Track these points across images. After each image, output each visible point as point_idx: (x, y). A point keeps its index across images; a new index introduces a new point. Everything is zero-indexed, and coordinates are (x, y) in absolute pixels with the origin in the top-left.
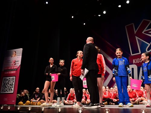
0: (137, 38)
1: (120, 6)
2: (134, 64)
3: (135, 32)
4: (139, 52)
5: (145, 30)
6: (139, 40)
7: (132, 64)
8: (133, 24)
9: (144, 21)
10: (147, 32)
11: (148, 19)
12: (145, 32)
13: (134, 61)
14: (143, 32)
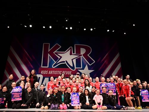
0: (49, 55)
1: (44, 27)
2: (42, 74)
3: (49, 50)
4: (47, 66)
5: (55, 52)
6: (50, 57)
7: (40, 74)
8: (49, 44)
9: (57, 45)
10: (56, 53)
11: (59, 45)
12: (55, 53)
13: (42, 72)
14: (54, 53)
